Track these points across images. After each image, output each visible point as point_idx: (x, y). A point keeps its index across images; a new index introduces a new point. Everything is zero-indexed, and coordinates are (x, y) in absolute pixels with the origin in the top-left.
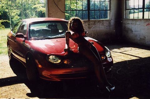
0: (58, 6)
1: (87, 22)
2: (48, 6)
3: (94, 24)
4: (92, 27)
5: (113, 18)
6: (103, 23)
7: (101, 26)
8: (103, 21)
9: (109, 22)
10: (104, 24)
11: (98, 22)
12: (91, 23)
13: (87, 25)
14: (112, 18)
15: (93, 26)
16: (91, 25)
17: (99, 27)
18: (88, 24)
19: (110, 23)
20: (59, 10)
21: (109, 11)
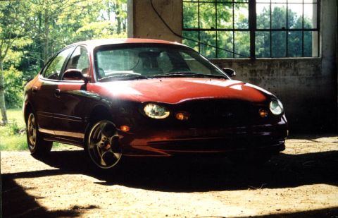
0: (162, 17)
1: (246, 65)
2: (134, 17)
3: (269, 70)
4: (263, 81)
5: (328, 54)
6: (295, 69)
7: (289, 78)
8: (295, 61)
9: (317, 66)
10: (300, 73)
11: (281, 65)
12: (259, 67)
13: (248, 74)
14: (325, 55)
15: (267, 77)
16: (258, 73)
17: (284, 80)
18: (251, 72)
19: (318, 69)
20: (166, 29)
21: (316, 32)
